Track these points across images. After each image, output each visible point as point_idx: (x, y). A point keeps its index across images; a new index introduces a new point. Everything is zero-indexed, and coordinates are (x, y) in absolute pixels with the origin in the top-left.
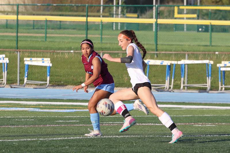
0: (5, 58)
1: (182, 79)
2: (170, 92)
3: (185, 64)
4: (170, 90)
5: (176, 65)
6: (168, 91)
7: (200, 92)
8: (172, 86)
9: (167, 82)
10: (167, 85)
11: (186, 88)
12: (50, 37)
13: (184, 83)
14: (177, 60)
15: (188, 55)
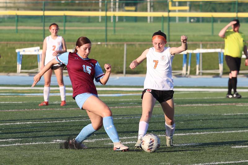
0: (39, 51)
1: (197, 66)
2: (187, 77)
3: (200, 53)
4: (187, 76)
5: (191, 54)
6: (185, 77)
7: (214, 77)
8: (188, 72)
9: (184, 68)
10: (184, 71)
11: (201, 74)
12: (69, 30)
13: (199, 69)
14: (193, 49)
15: (202, 44)
